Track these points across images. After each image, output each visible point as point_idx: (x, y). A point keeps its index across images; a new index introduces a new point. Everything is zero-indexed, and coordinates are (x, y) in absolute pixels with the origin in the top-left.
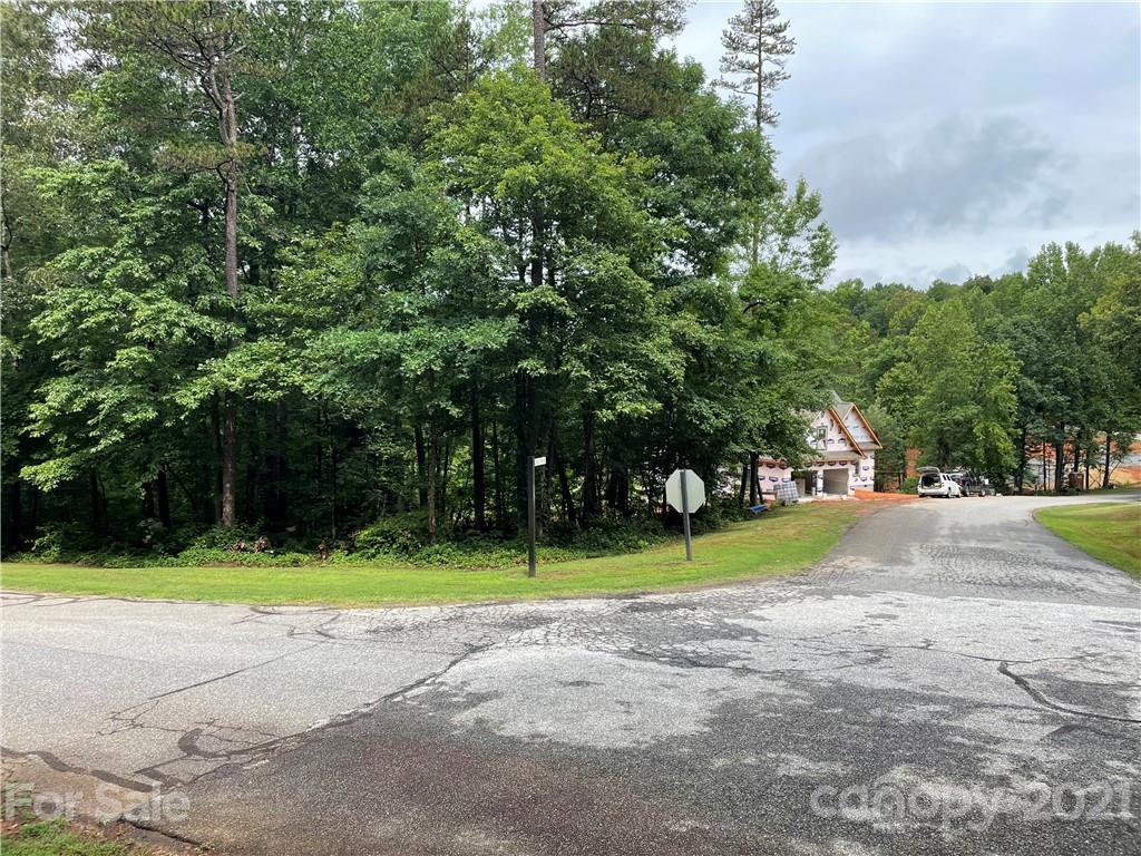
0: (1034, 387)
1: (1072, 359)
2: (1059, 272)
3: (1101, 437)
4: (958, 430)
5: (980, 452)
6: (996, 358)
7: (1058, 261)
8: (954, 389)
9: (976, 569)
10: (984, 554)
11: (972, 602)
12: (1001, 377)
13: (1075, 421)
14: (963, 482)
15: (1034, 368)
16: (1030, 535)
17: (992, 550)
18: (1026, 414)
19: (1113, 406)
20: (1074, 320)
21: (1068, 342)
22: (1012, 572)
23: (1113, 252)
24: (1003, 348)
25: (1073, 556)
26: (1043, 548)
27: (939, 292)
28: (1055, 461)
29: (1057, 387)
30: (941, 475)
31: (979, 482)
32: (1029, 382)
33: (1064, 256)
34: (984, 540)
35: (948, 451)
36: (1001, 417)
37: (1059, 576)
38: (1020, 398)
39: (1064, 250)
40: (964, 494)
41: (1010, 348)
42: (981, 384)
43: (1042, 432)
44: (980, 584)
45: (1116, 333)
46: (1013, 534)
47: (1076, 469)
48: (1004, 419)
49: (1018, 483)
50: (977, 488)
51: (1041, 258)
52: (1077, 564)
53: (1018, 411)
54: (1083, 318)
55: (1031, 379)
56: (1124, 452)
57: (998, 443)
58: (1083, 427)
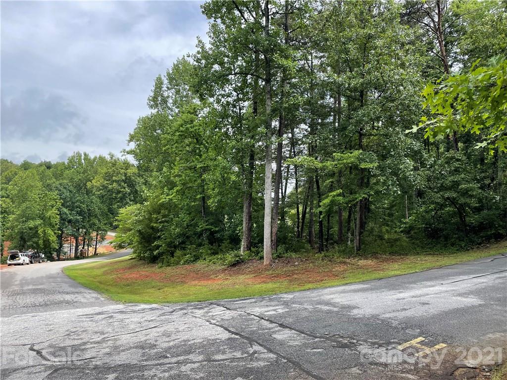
0: (67, 212)
1: (84, 201)
2: (80, 164)
3: (95, 234)
4: (31, 232)
5: (41, 242)
6: (51, 198)
7: (80, 159)
8: (30, 212)
9: (30, 300)
10: (35, 292)
11: (24, 317)
12: (53, 207)
13: (84, 227)
14: (31, 257)
15: (68, 204)
16: (59, 279)
17: (40, 289)
18: (64, 224)
19: (99, 221)
20: (85, 185)
21: (83, 194)
22: (46, 298)
23: (102, 159)
24: (54, 194)
25: (75, 287)
26: (64, 285)
27: (26, 166)
28: (75, 245)
29: (77, 212)
30: (20, 254)
31: (39, 256)
32: (65, 210)
33: (83, 157)
34: (35, 285)
35: (25, 242)
36: (52, 226)
37: (68, 297)
38: (61, 217)
39: (83, 155)
40: (31, 262)
41: (58, 194)
42: (43, 210)
43: (70, 232)
44: (30, 307)
45: (101, 191)
46: (51, 280)
47: (83, 248)
48: (53, 226)
49: (58, 256)
50: (38, 259)
51: (73, 157)
52: (77, 290)
53: (60, 223)
54: (89, 184)
55: (67, 208)
56: (103, 240)
57: (50, 238)
58: (87, 230)
